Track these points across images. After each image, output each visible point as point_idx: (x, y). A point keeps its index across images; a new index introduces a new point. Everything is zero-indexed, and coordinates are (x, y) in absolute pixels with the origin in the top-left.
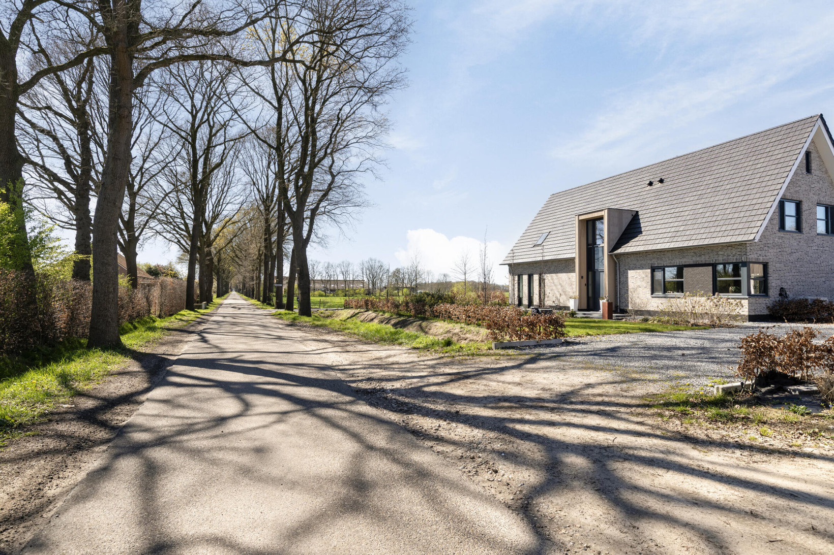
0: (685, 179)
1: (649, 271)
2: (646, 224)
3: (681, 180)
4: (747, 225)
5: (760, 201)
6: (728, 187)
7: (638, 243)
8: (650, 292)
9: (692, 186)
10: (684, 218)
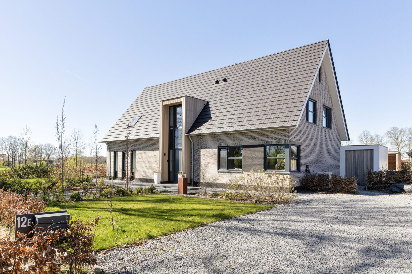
0: (242, 80)
1: (217, 150)
2: (215, 112)
3: (239, 80)
4: (290, 114)
5: (297, 96)
6: (273, 85)
7: (208, 127)
8: (217, 168)
9: (247, 84)
10: (242, 108)
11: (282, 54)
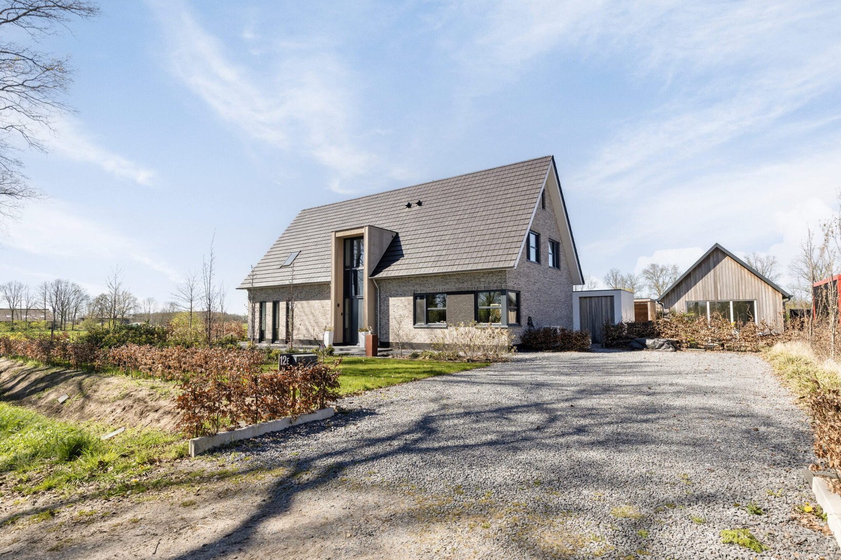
0: (443, 204)
1: (412, 298)
2: (408, 247)
3: (439, 204)
4: (506, 252)
5: (514, 228)
6: (484, 213)
7: (400, 267)
8: (412, 322)
9: (450, 210)
10: (445, 242)
11: (495, 171)
